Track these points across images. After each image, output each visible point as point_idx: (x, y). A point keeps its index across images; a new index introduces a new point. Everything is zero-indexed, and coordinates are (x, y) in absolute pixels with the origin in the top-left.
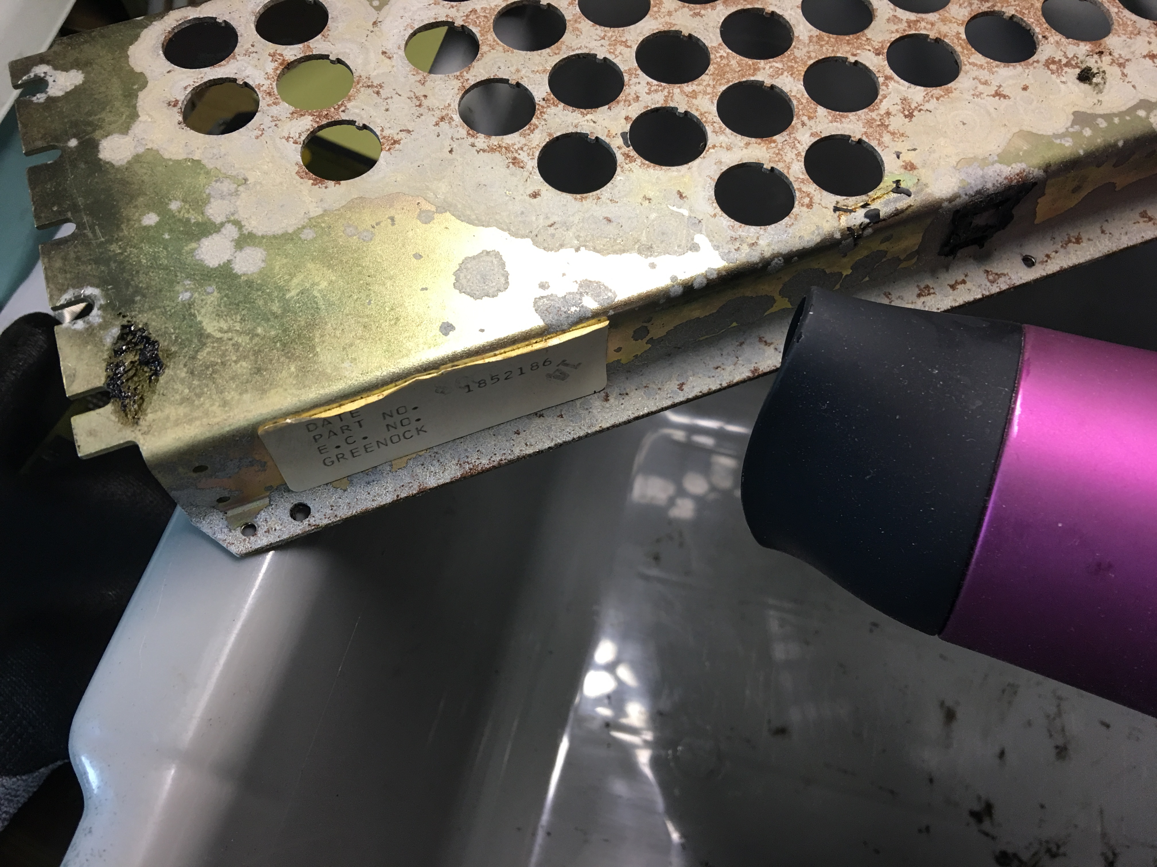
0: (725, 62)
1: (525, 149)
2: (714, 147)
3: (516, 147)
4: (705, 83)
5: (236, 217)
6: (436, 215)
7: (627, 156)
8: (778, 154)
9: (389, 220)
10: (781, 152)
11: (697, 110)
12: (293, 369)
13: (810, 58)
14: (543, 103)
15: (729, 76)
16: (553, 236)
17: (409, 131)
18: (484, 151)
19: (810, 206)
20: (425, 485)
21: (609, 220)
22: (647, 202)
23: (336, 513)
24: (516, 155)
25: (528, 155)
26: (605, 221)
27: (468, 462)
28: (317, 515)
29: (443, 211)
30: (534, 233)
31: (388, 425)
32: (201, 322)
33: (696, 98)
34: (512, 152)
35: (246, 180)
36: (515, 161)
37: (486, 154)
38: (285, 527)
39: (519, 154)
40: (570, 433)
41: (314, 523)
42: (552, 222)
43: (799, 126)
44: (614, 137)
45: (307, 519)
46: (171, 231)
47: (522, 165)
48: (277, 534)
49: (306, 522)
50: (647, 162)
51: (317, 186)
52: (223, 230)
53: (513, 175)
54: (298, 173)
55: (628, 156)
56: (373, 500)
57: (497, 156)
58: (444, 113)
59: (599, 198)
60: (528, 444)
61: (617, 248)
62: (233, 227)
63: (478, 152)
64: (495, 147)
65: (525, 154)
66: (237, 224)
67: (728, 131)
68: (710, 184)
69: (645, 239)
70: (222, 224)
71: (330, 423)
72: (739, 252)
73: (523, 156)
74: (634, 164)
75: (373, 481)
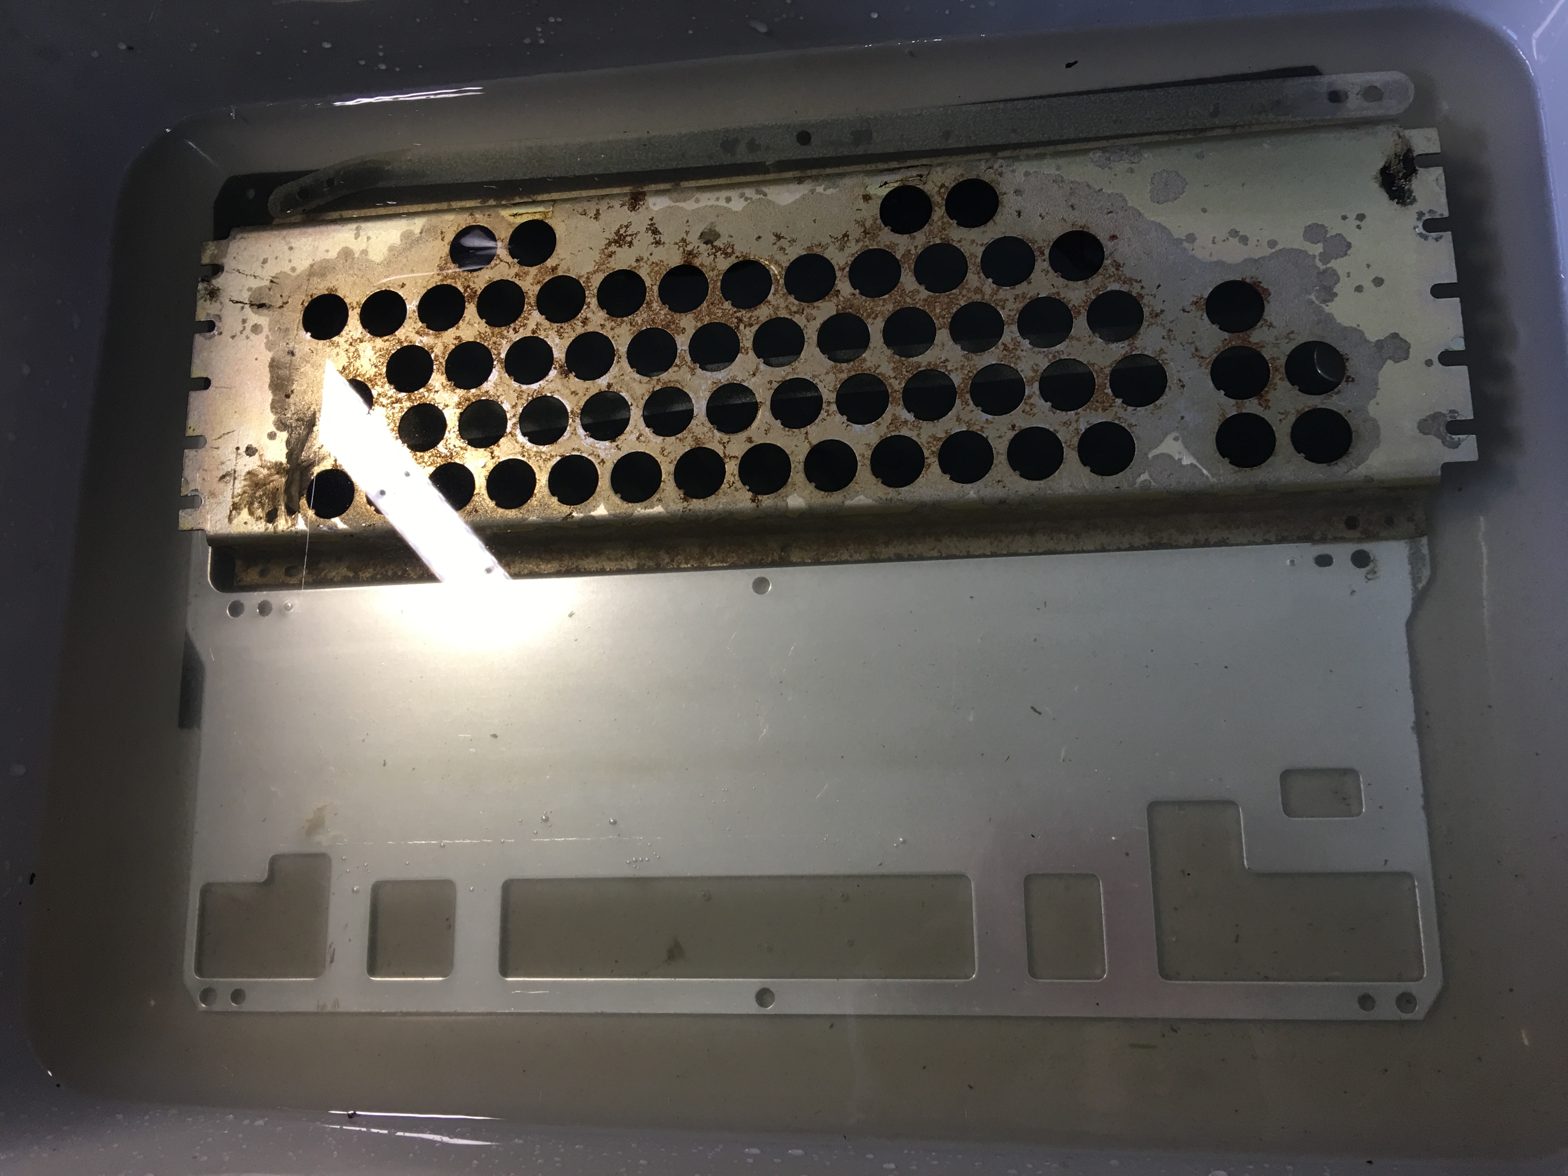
0: (944, 313)
1: (1108, 275)
2: (982, 245)
3: (1113, 279)
4: (965, 298)
6: (1184, 238)
8: (944, 229)
9: (1215, 242)
10: (941, 231)
11: (980, 278)
13: (884, 300)
14: (1083, 311)
15: (946, 300)
16: (1113, 204)
17: (1184, 311)
18: (1136, 281)
19: (943, 186)
21: (1073, 206)
22: (1043, 214)
24: (1115, 272)
25: (1107, 270)
26: (1076, 206)
29: (1178, 240)
30: (1124, 208)
33: (977, 287)
34: (1117, 275)
36: (1118, 266)
37: (1136, 278)
42: (1110, 214)
44: (1045, 269)
47: (1115, 263)
50: (1031, 244)
51: (1258, 280)
53: (1123, 257)
54: (1270, 295)
55: (1041, 252)
57: (1130, 273)
58: (1153, 321)
59: (1073, 224)
61: (1075, 185)
63: (1140, 281)
64: (1128, 282)
65: (1109, 272)
67: (967, 256)
68: (997, 217)
69: (1055, 187)
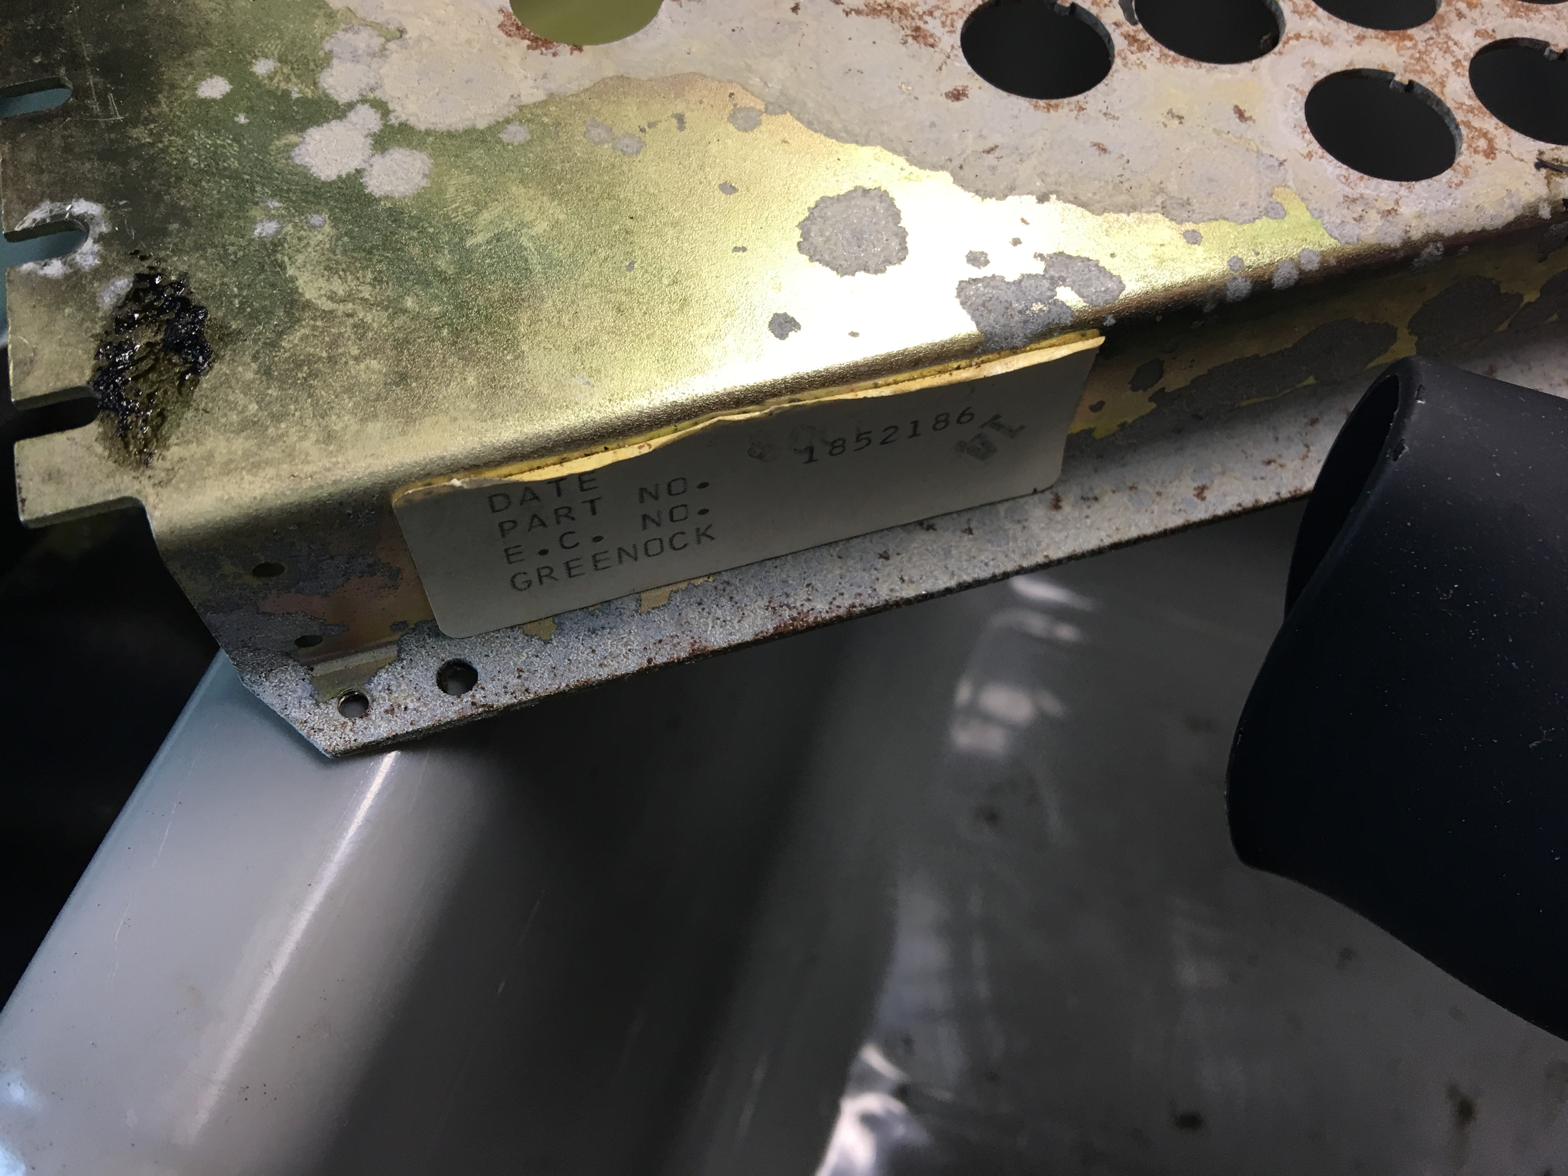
1: (937, 13)
2: (1298, 37)
3: (920, 10)
5: (378, 94)
6: (764, 117)
7: (1132, 39)
8: (1419, 60)
9: (674, 121)
10: (1424, 57)
12: (471, 380)
16: (993, 169)
18: (858, 12)
19: (1490, 152)
20: (704, 643)
21: (1103, 149)
22: (1177, 121)
23: (526, 684)
24: (920, 24)
25: (944, 24)
26: (1095, 151)
27: (788, 606)
28: (489, 686)
29: (779, 110)
30: (956, 163)
31: (645, 517)
32: (293, 279)
34: (913, 18)
35: (402, 32)
36: (918, 34)
37: (862, 19)
38: (425, 705)
39: (926, 22)
40: (986, 564)
41: (483, 701)
42: (992, 145)
43: (1453, 16)
44: (1105, 6)
45: (471, 693)
46: (250, 110)
47: (931, 41)
48: (409, 717)
49: (467, 698)
50: (1172, 53)
51: (538, 52)
52: (352, 115)
53: (913, 56)
54: (501, 26)
55: (1136, 40)
56: (601, 665)
57: (882, 22)
59: (1081, 109)
60: (906, 578)
61: (1121, 199)
62: (372, 111)
63: (847, 14)
64: (879, 8)
65: (938, 22)
66: (381, 107)
67: (1320, 12)
68: (1295, 98)
69: (1176, 187)
70: (351, 106)
71: (536, 498)
72: (1362, 225)
73: (932, 26)
74: (1147, 54)
75: (603, 628)
